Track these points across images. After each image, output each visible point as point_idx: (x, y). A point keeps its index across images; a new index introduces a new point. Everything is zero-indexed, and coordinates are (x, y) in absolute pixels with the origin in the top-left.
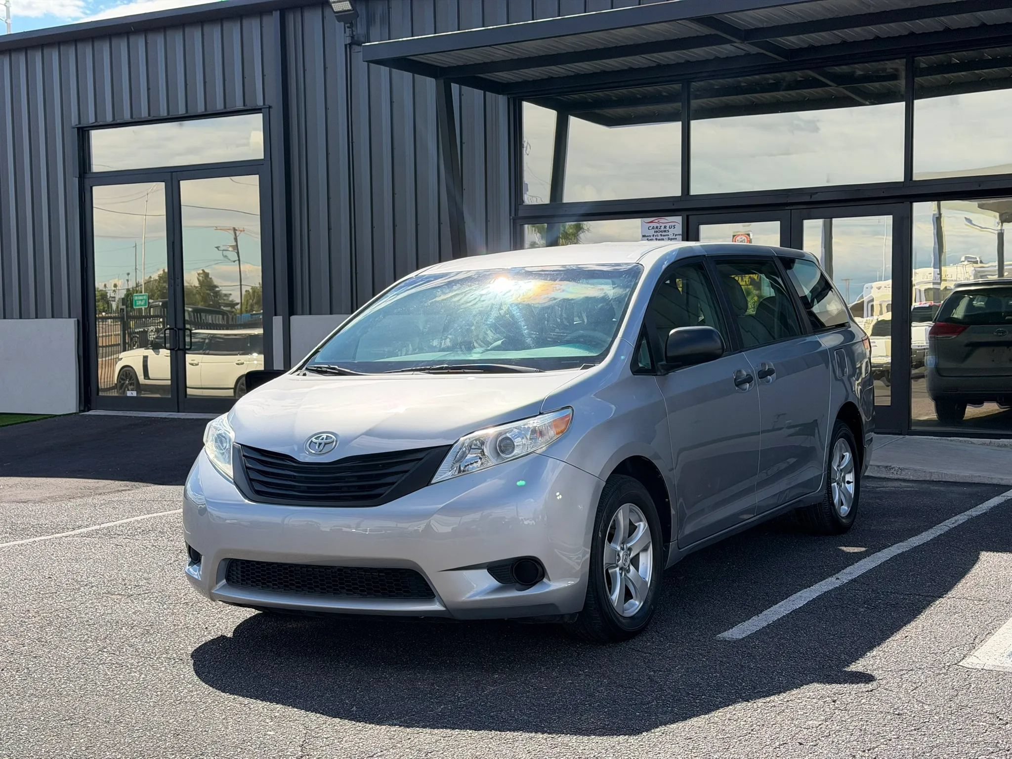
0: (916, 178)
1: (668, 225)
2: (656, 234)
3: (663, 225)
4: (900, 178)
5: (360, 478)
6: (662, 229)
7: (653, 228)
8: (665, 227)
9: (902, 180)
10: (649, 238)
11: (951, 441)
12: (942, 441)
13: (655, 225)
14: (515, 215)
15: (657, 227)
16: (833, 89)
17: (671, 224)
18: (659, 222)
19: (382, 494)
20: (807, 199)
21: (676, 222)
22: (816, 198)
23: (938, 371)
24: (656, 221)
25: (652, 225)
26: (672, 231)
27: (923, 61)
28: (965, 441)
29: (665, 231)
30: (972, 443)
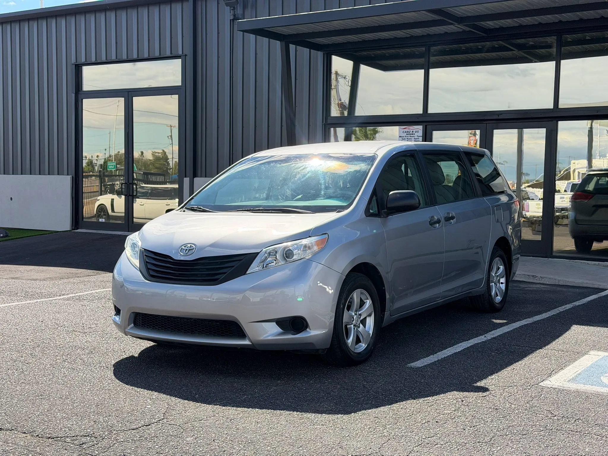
0: (560, 106)
1: (414, 131)
2: (407, 136)
3: (411, 131)
4: (551, 106)
5: (208, 269)
6: (411, 133)
7: (406, 132)
8: (413, 132)
9: (552, 108)
10: (403, 138)
11: (576, 262)
12: (570, 262)
13: (407, 130)
14: (326, 122)
15: (408, 132)
16: (516, 52)
17: (416, 130)
18: (409, 129)
19: (218, 279)
20: (496, 117)
21: (419, 129)
22: (501, 117)
23: (576, 221)
24: (407, 128)
25: (405, 130)
26: (416, 134)
27: (569, 38)
28: (584, 263)
29: (413, 134)
30: (588, 264)
